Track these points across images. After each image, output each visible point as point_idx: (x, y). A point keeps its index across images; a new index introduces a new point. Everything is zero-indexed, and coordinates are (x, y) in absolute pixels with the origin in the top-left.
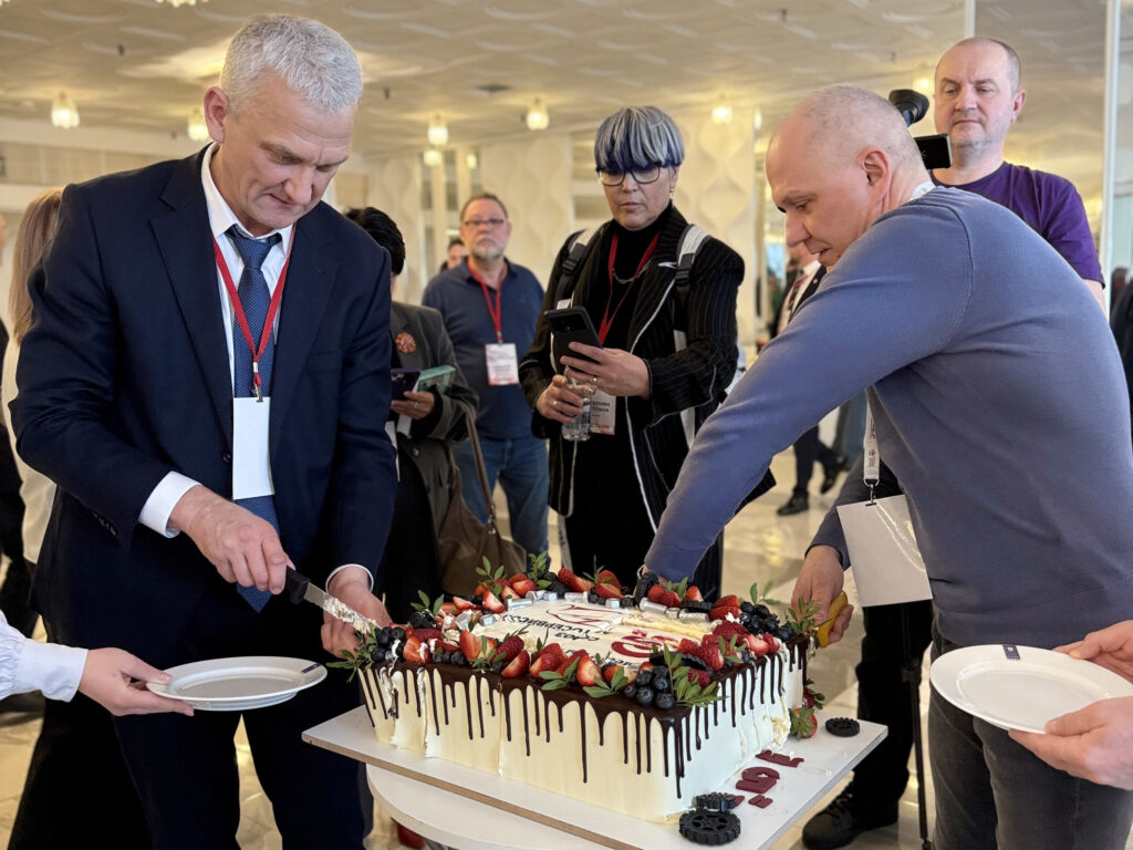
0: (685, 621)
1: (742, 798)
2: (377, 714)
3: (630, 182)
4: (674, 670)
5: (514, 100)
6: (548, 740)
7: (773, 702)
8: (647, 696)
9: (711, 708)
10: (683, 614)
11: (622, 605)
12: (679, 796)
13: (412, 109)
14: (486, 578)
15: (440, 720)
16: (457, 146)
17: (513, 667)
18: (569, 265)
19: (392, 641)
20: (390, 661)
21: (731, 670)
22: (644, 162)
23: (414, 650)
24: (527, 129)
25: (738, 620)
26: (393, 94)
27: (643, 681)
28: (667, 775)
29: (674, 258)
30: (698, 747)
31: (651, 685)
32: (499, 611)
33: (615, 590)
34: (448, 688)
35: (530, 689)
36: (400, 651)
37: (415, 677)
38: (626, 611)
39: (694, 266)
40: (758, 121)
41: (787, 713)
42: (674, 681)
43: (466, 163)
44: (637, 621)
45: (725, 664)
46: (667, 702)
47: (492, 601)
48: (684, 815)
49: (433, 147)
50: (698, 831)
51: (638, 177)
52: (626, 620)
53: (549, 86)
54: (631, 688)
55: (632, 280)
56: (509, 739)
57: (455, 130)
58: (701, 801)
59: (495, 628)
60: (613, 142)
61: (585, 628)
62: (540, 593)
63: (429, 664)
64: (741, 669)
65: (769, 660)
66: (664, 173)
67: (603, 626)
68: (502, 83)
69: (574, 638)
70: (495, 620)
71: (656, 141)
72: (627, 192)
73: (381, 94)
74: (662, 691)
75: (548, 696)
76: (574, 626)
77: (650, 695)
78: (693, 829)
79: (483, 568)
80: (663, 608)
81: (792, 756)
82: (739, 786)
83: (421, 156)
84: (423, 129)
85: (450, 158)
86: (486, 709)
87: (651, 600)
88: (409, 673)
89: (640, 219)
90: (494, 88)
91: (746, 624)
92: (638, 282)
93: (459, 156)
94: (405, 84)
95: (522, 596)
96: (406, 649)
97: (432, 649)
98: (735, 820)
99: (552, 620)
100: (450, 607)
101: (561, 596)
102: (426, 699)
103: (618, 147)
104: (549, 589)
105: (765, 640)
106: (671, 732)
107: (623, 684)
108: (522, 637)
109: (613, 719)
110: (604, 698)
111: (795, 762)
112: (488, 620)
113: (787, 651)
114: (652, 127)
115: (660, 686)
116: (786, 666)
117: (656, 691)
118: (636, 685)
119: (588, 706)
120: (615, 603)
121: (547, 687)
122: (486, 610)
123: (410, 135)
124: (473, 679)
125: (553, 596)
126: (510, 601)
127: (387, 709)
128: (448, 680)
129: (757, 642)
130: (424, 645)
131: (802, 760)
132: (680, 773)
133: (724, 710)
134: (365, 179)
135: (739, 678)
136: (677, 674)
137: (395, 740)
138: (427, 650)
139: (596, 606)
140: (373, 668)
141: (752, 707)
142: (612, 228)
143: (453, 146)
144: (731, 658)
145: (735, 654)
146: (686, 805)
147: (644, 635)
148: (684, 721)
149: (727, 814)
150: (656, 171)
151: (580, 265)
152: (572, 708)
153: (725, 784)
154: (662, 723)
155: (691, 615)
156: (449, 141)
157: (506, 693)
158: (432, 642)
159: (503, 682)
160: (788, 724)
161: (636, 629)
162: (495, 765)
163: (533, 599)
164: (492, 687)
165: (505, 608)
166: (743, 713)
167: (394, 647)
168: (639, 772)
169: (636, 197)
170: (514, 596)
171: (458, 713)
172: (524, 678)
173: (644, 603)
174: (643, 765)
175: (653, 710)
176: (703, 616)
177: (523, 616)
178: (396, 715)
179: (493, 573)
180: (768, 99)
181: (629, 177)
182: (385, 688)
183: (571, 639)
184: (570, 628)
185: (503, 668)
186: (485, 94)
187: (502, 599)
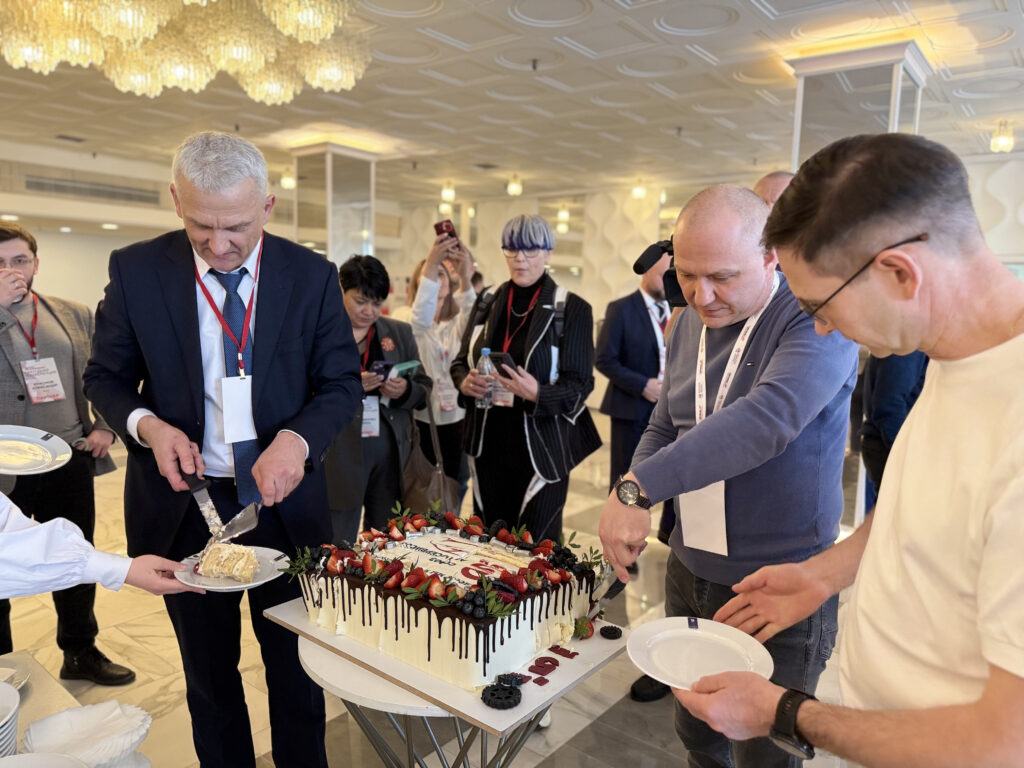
0: (516, 555)
1: (530, 678)
2: (310, 603)
3: (521, 255)
4: (488, 592)
5: (501, 175)
6: (409, 631)
7: (563, 614)
8: (469, 608)
9: (514, 617)
10: (516, 550)
11: (481, 541)
12: (485, 675)
13: (432, 176)
14: (398, 515)
15: (347, 612)
16: (464, 203)
17: (391, 581)
18: (483, 305)
19: (321, 556)
20: (319, 570)
21: (532, 593)
22: (530, 245)
23: (334, 564)
24: (507, 194)
25: (546, 558)
26: (418, 166)
27: (468, 598)
28: (477, 661)
29: (551, 302)
30: (502, 643)
31: (472, 602)
32: (399, 540)
33: (478, 529)
34: (352, 591)
35: (399, 598)
36: (325, 564)
37: (333, 582)
38: (482, 544)
39: (566, 308)
40: (663, 198)
41: (573, 622)
42: (488, 600)
43: (466, 212)
44: (486, 553)
45: (528, 588)
46: (480, 613)
47: (396, 533)
48: (487, 688)
49: (445, 202)
50: (493, 699)
51: (526, 253)
52: (480, 551)
53: (523, 168)
54: (460, 603)
55: (526, 313)
56: (386, 628)
57: (459, 191)
58: (501, 679)
59: (392, 552)
60: (513, 232)
61: (450, 555)
62: (430, 528)
63: (342, 575)
64: (539, 592)
65: (562, 587)
66: (542, 253)
67: (463, 555)
68: (491, 163)
69: (441, 562)
70: (395, 546)
71: (538, 234)
72: (519, 261)
73: (410, 166)
74: (479, 606)
75: (410, 603)
76: (444, 553)
77: (470, 608)
78: (489, 697)
79: (396, 508)
80: (504, 545)
81: (572, 650)
82: (531, 669)
83: (438, 207)
84: (439, 189)
85: (457, 209)
86: (373, 607)
87: (498, 539)
88: (329, 579)
89: (527, 280)
90: (487, 166)
91: (551, 561)
92: (531, 315)
93: (463, 208)
94: (426, 160)
95: (418, 530)
96: (329, 563)
97: (345, 564)
98: (519, 693)
99: (432, 548)
100: (368, 534)
101: (443, 531)
102: (338, 597)
103: (515, 234)
104: (437, 526)
105: (560, 573)
106: (481, 634)
107: (454, 600)
108: (402, 561)
109: (447, 621)
110: (442, 608)
111: (571, 655)
112: (390, 545)
113: (576, 582)
114: (536, 226)
115: (478, 603)
116: (575, 591)
117: (475, 606)
118: (464, 600)
119: (433, 612)
120: (476, 539)
121: (409, 597)
122: (392, 539)
123: (431, 193)
124: (366, 587)
125: (438, 531)
126: (407, 533)
127: (315, 600)
128: (352, 587)
129: (554, 575)
130: (340, 561)
131: (577, 654)
132: (486, 660)
133: (525, 619)
134: (400, 219)
135: (537, 599)
136: (490, 595)
137: (319, 621)
138: (342, 565)
139: (464, 540)
140: (307, 574)
141: (547, 617)
142: (511, 284)
143: (459, 201)
144: (534, 585)
145: (536, 583)
146: (490, 681)
147: (487, 563)
148: (491, 627)
149: (515, 689)
150: (536, 251)
151: (489, 305)
152: (423, 612)
153: (521, 667)
154: (475, 628)
155: (521, 551)
156: (456, 198)
157: (385, 600)
158: (346, 560)
159: (385, 592)
160: (572, 629)
161: (482, 558)
162: (377, 645)
163: (424, 533)
164: (377, 593)
165: (404, 537)
166: (540, 621)
167: (322, 561)
168: (460, 657)
169: (524, 265)
170: (412, 530)
171: (357, 608)
172: (396, 590)
173: (494, 540)
174: (463, 654)
175: (471, 618)
176: (527, 553)
177: (414, 543)
178: (321, 606)
179: (402, 513)
180: (671, 184)
181: (521, 253)
182: (314, 588)
183: (438, 563)
184: (441, 555)
185: (386, 581)
186: (480, 170)
187: (403, 531)
